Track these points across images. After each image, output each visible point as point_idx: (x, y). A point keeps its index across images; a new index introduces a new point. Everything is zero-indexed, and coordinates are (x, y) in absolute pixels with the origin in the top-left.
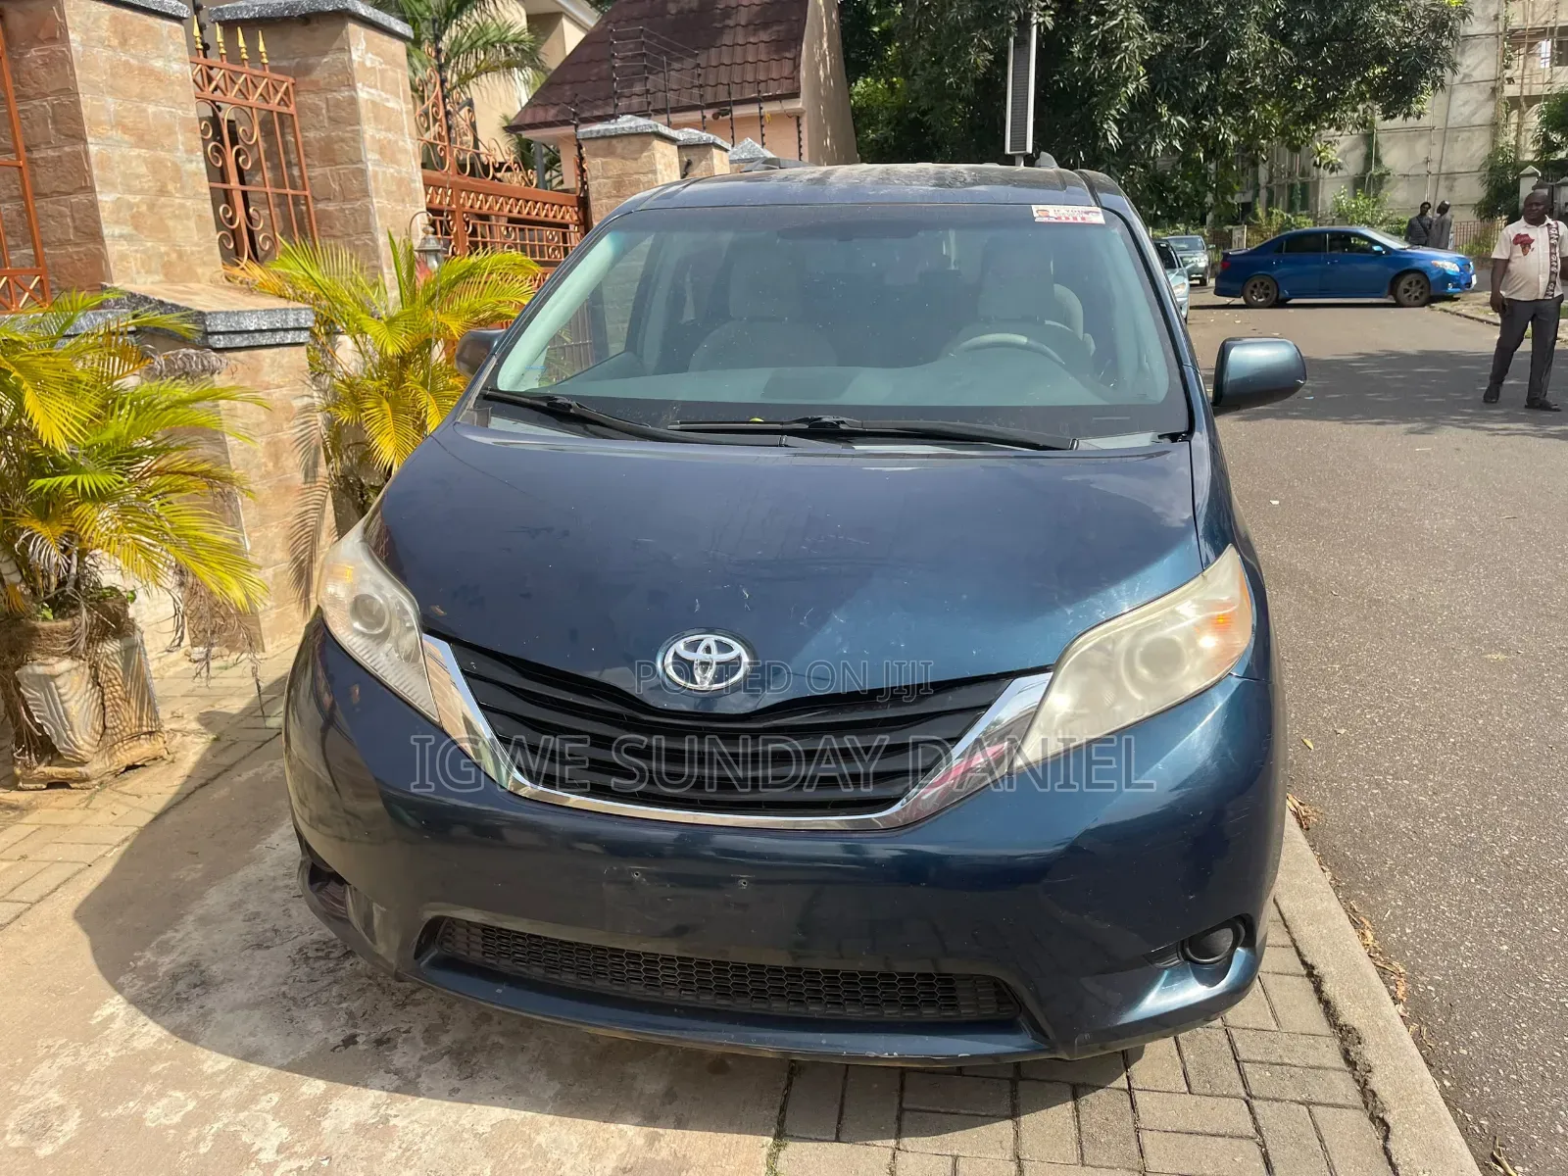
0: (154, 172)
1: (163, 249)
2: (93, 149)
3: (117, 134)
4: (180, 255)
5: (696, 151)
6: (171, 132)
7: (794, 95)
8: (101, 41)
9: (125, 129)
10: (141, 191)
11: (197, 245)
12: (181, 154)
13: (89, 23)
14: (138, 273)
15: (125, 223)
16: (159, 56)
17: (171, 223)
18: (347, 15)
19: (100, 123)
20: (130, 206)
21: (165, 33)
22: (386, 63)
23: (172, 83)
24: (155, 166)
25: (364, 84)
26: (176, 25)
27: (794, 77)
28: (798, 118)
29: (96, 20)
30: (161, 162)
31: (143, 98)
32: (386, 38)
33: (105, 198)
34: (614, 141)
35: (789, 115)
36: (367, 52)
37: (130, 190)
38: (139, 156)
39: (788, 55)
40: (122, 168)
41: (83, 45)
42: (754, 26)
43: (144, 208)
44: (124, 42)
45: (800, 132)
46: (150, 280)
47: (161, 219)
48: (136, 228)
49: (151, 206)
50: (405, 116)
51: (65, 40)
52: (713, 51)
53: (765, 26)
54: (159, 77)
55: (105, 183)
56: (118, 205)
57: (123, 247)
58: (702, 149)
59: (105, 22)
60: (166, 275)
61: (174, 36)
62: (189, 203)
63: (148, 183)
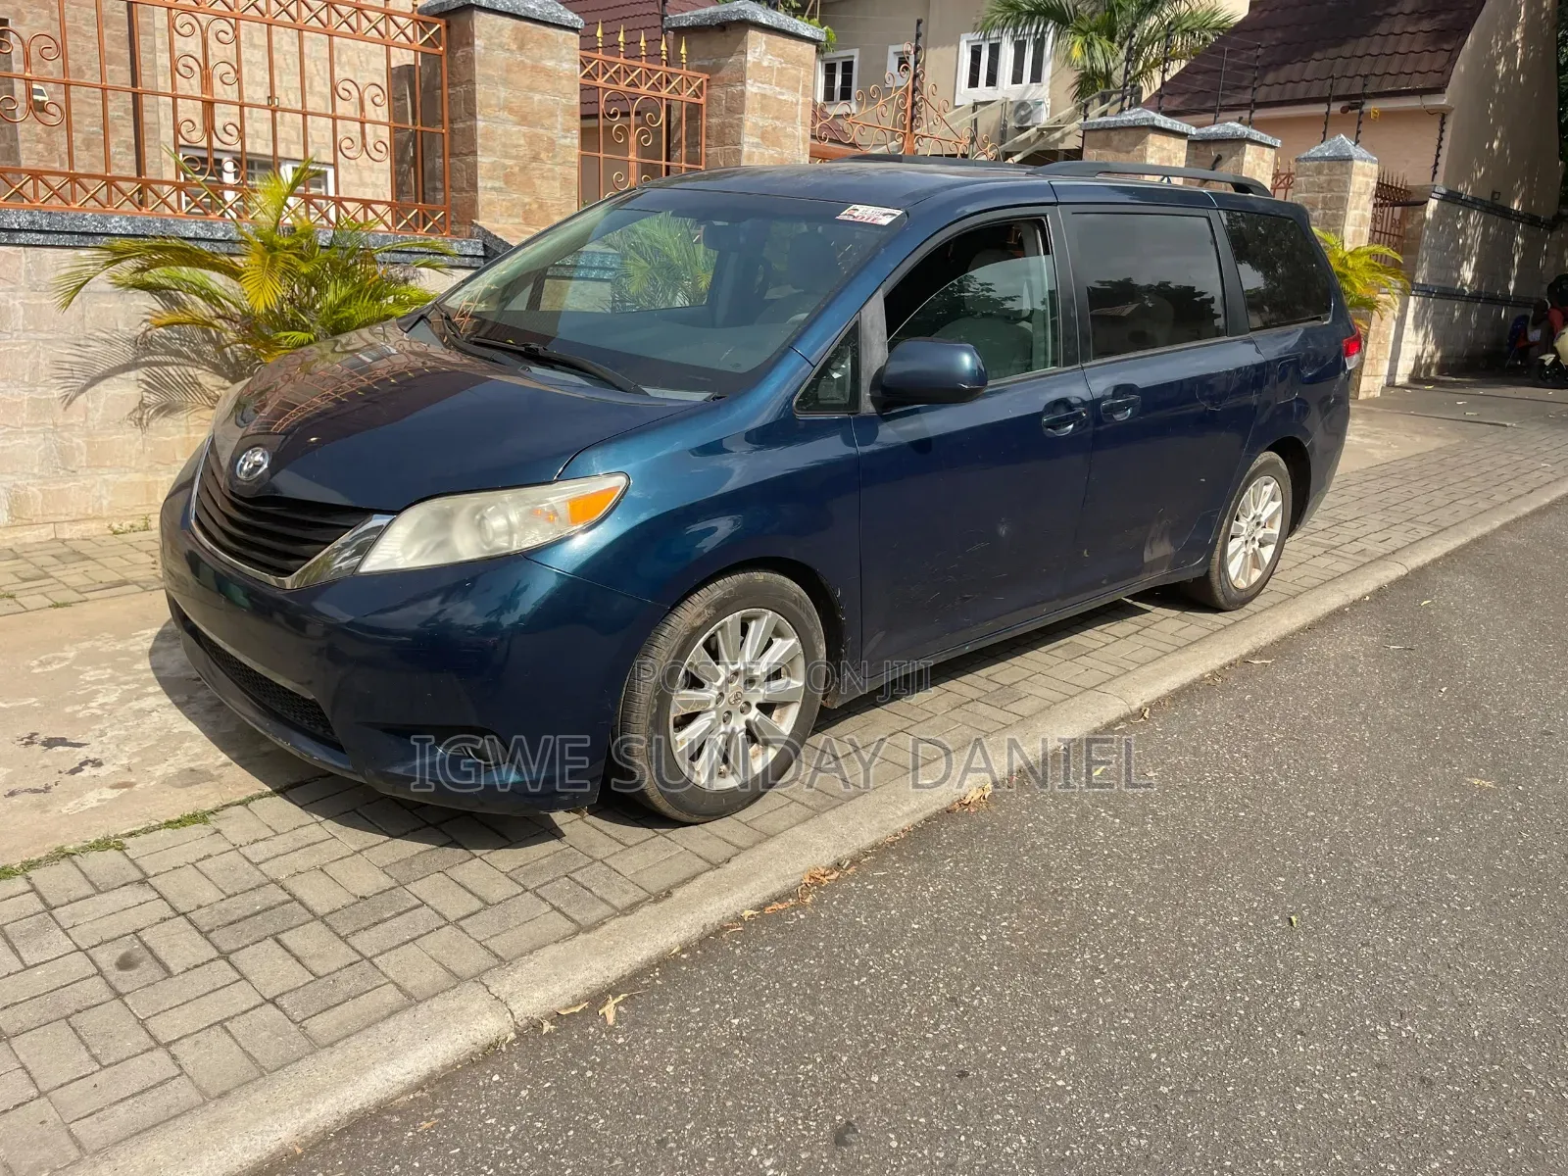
0: (531, 144)
1: (527, 200)
2: (480, 124)
3: (504, 114)
4: (541, 206)
5: (1229, 146)
6: (552, 114)
7: (1439, 90)
8: (501, 46)
9: (511, 111)
10: (516, 157)
11: (559, 199)
12: (558, 132)
13: (494, 33)
14: (501, 215)
15: (498, 178)
16: (552, 58)
17: (538, 182)
18: (746, 24)
19: (489, 106)
20: (505, 167)
21: (560, 40)
22: (786, 63)
23: (560, 78)
24: (532, 140)
25: (755, 81)
26: (572, 34)
27: (1445, 73)
28: (1444, 116)
29: (500, 30)
30: (538, 137)
31: (531, 89)
32: (793, 42)
33: (484, 160)
34: (1112, 133)
35: (1431, 112)
36: (765, 54)
37: (506, 156)
38: (519, 131)
39: (1446, 47)
40: (503, 140)
41: (485, 48)
42: (1417, 15)
43: (516, 169)
44: (521, 47)
45: (1442, 131)
46: (511, 221)
47: (530, 178)
48: (506, 183)
49: (523, 169)
50: (800, 107)
51: (471, 44)
52: (1364, 40)
53: (1432, 14)
54: (548, 74)
55: (485, 149)
56: (494, 166)
57: (494, 196)
58: (1235, 144)
59: (507, 33)
60: (525, 219)
61: (569, 42)
62: (557, 169)
63: (524, 151)
